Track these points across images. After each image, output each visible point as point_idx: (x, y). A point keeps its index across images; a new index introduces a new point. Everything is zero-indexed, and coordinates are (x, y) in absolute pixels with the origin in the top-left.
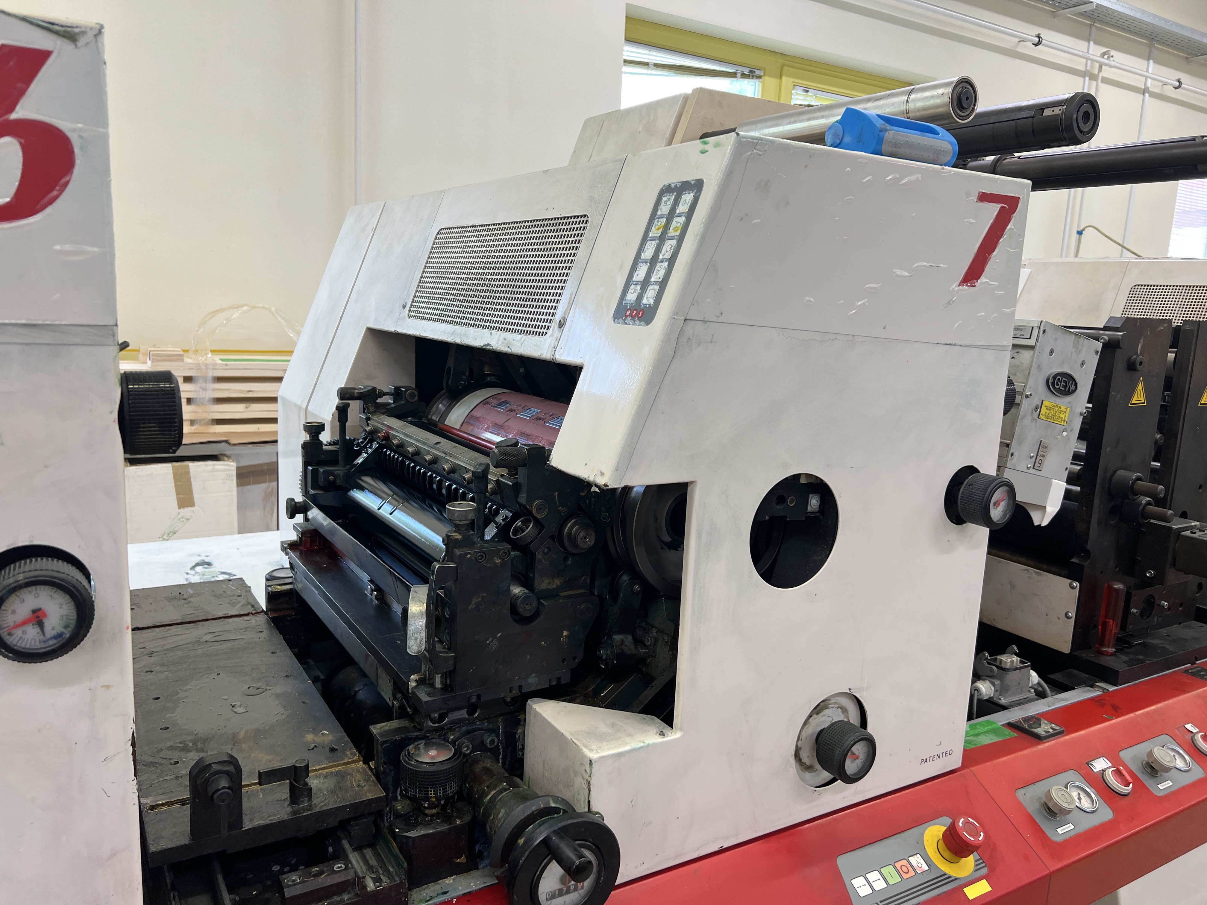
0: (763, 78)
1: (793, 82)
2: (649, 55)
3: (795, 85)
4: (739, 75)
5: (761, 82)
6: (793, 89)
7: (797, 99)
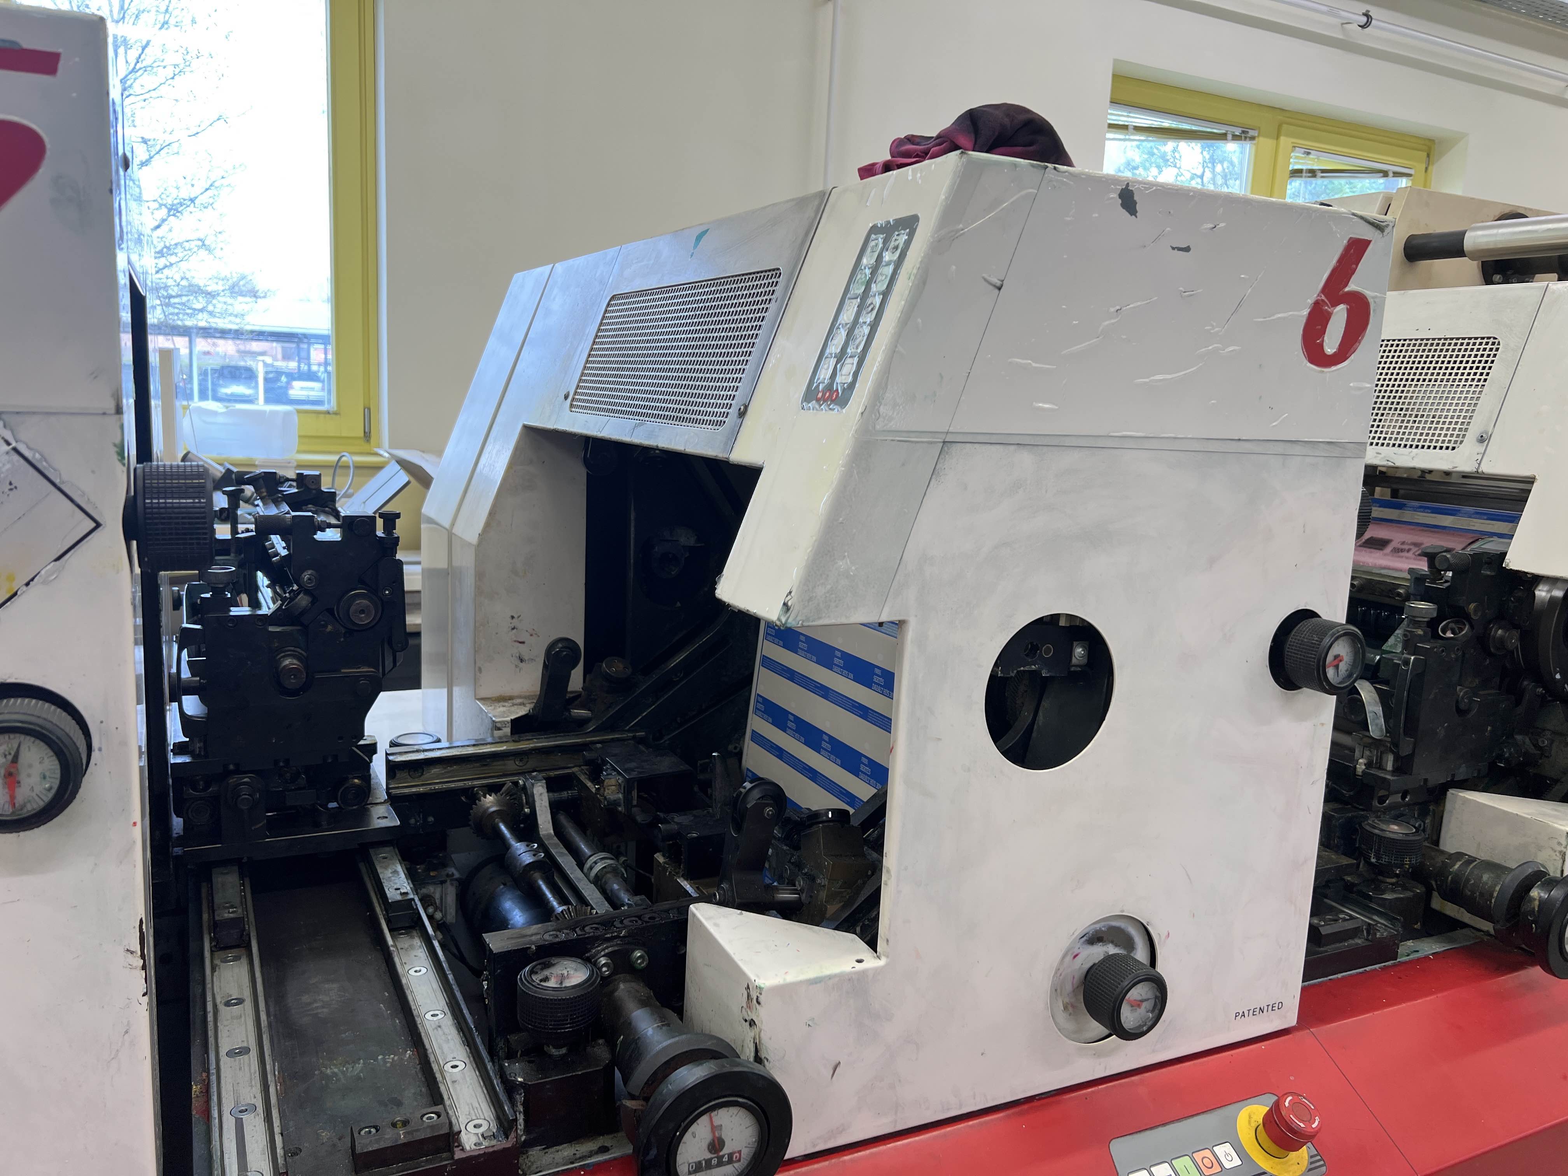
0: (1257, 139)
1: (1292, 143)
2: (1128, 116)
3: (1295, 147)
4: (1230, 137)
5: (1255, 144)
6: (1293, 151)
7: (1296, 163)
